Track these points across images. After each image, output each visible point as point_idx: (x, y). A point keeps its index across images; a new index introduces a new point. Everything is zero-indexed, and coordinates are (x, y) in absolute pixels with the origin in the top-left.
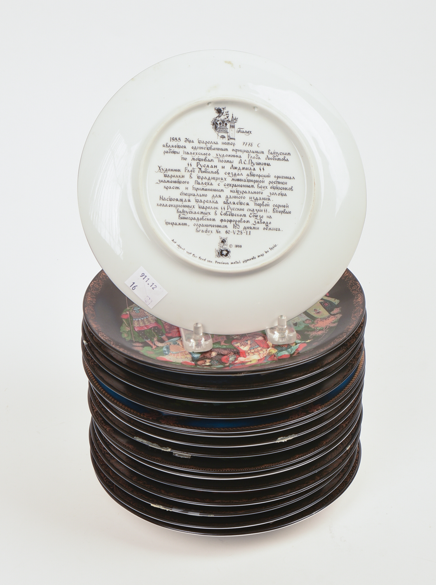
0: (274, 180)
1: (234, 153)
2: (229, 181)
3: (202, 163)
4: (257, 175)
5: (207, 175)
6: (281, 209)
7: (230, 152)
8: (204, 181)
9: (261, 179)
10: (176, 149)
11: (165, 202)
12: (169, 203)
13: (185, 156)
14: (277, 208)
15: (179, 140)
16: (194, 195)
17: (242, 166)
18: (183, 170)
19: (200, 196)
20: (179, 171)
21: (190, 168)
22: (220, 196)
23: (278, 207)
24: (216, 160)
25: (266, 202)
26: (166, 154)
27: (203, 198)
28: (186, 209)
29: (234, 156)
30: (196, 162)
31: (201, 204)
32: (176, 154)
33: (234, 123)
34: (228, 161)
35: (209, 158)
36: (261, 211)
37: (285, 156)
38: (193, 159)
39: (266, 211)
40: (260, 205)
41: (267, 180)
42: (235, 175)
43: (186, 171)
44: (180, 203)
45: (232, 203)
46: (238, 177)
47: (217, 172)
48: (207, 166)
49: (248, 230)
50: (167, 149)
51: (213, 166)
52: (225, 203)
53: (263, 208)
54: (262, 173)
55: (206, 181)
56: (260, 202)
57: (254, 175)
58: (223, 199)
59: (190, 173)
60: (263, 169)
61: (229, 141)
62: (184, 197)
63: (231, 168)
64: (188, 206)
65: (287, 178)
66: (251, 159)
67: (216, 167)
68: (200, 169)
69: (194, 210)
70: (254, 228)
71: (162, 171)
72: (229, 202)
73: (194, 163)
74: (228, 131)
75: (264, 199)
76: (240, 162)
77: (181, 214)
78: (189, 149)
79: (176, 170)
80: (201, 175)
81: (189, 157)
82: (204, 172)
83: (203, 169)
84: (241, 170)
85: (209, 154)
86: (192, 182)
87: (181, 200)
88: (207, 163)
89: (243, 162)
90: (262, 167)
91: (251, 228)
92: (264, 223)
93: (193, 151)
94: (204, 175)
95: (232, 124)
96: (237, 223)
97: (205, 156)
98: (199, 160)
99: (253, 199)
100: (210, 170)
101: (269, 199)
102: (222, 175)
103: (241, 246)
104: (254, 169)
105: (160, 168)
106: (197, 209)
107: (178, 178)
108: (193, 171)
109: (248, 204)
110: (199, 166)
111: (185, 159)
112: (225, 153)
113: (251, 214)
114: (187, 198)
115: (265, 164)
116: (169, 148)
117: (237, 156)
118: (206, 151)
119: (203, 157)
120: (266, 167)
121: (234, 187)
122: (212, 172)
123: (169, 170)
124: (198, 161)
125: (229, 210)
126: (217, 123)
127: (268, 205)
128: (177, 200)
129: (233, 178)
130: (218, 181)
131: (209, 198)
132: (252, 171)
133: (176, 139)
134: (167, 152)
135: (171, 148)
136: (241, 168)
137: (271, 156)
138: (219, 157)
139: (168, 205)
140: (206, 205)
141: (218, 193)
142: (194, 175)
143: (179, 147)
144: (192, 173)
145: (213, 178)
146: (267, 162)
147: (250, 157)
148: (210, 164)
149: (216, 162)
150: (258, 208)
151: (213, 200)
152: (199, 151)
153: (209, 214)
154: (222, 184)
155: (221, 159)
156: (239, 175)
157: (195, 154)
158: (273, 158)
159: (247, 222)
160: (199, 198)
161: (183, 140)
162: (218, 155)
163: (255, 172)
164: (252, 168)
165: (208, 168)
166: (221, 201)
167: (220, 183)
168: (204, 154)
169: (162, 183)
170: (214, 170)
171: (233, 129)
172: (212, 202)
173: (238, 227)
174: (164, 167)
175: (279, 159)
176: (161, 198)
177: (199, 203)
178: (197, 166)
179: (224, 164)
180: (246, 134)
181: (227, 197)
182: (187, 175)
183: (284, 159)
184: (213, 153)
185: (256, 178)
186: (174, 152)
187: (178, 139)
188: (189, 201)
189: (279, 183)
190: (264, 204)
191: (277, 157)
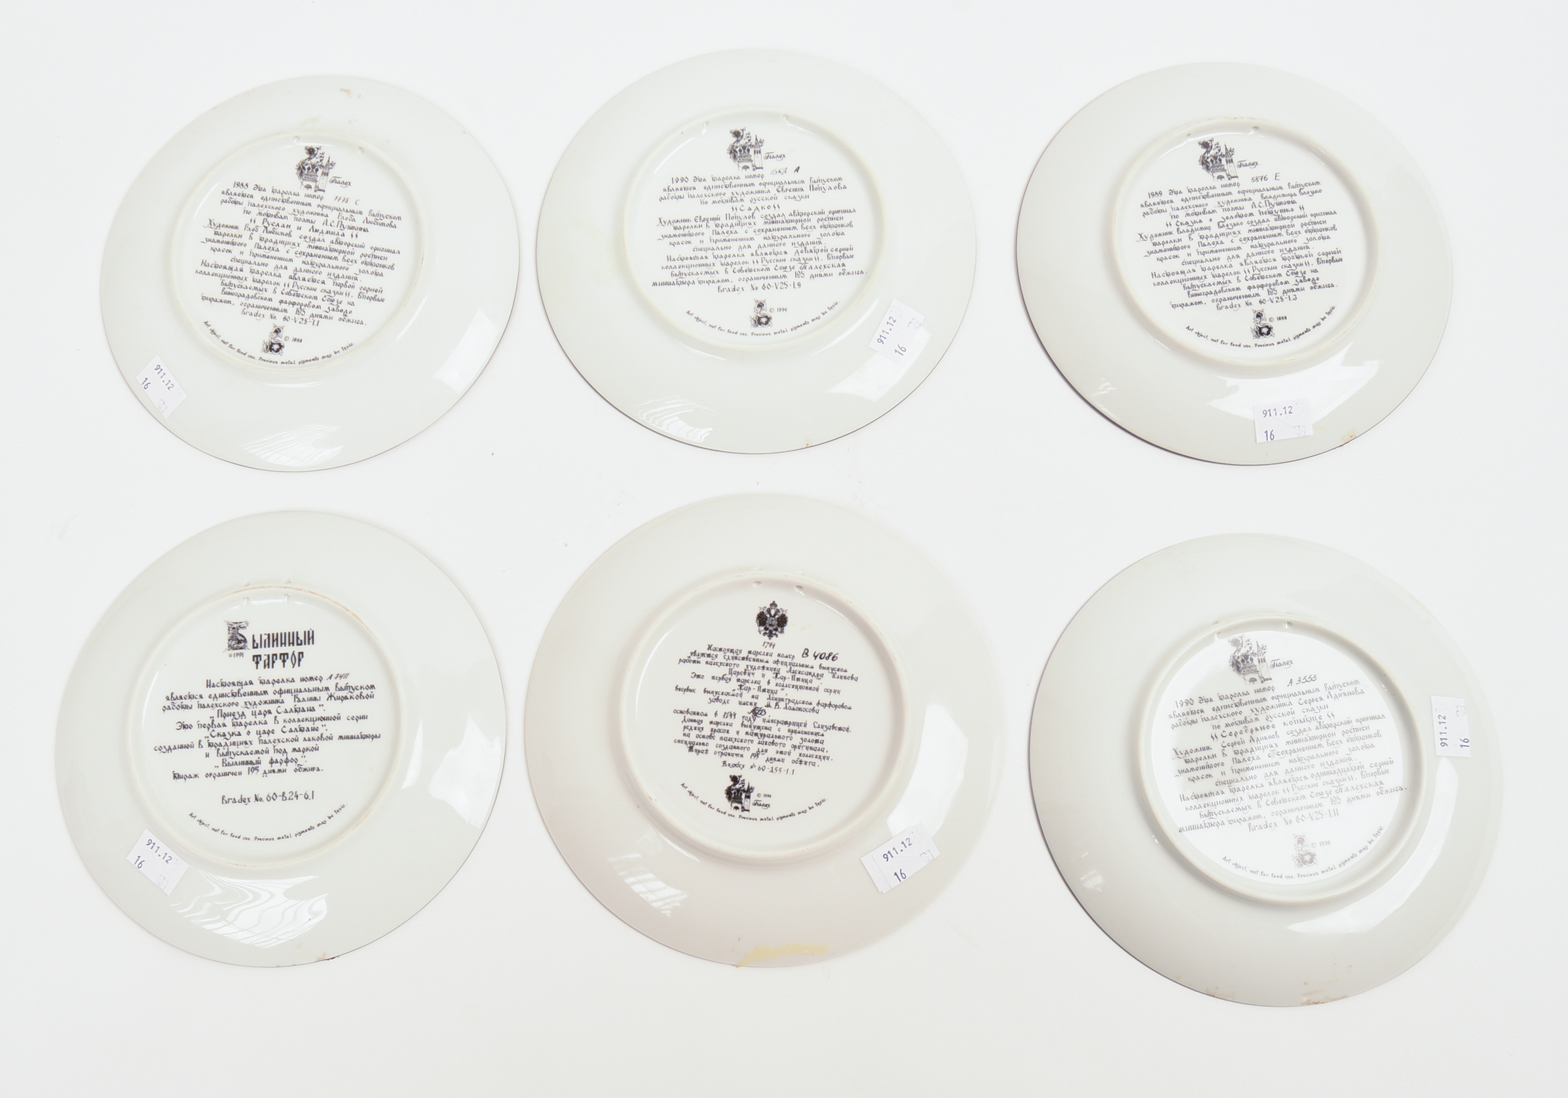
0: (370, 252)
1: (319, 210)
2: (304, 247)
3: (271, 220)
4: (345, 244)
5: (274, 237)
6: (371, 294)
7: (314, 209)
8: (268, 245)
9: (350, 249)
10: (239, 199)
11: (207, 269)
12: (212, 270)
13: (249, 208)
14: (365, 292)
15: (246, 187)
16: (250, 263)
17: (325, 228)
18: (242, 227)
19: (259, 265)
20: (236, 228)
21: (252, 226)
22: (286, 268)
23: (367, 291)
24: (291, 218)
25: (350, 282)
26: (223, 203)
27: (261, 269)
28: (235, 281)
29: (318, 214)
30: (263, 217)
31: (257, 277)
32: (238, 205)
33: (329, 169)
34: (308, 221)
35: (282, 213)
36: (342, 294)
37: (393, 220)
38: (260, 214)
39: (348, 294)
40: (340, 285)
41: (358, 251)
42: (314, 240)
43: (247, 229)
44: (228, 272)
45: (301, 279)
46: (317, 244)
47: (289, 235)
48: (276, 224)
49: (316, 319)
50: (226, 197)
51: (286, 226)
52: (291, 278)
53: (344, 290)
54: (354, 241)
55: (271, 245)
56: (342, 281)
57: (340, 243)
58: (290, 272)
59: (252, 232)
60: (357, 236)
61: (315, 193)
62: (235, 265)
63: (310, 231)
64: (239, 278)
65: (389, 251)
66: (342, 220)
67: (289, 226)
68: (266, 228)
69: (244, 284)
70: (326, 317)
71: (213, 226)
72: (297, 277)
73: (260, 219)
74: (318, 180)
75: (349, 278)
76: (326, 223)
77: (226, 287)
78: (257, 200)
79: (232, 227)
80: (266, 236)
81: (255, 211)
82: (270, 232)
83: (270, 228)
84: (324, 235)
85: (284, 209)
86: (251, 245)
87: (231, 269)
88: (277, 221)
89: (329, 224)
90: (355, 232)
91: (321, 317)
92: (342, 311)
93: (261, 202)
94: (270, 236)
95: (325, 171)
96: (303, 307)
97: (278, 210)
98: (268, 216)
99: (332, 277)
100: (280, 230)
101: (356, 279)
102: (295, 238)
103: (301, 340)
104: (343, 235)
105: (211, 221)
106: (250, 283)
107: (233, 238)
108: (256, 229)
109: (323, 283)
110: (266, 224)
111: (248, 213)
112: (306, 209)
113: (325, 297)
114: (239, 265)
115: (361, 229)
116: (230, 196)
117: (322, 215)
118: (280, 204)
119: (274, 212)
120: (361, 233)
121: (308, 257)
122: (282, 234)
123: (223, 226)
124: (266, 217)
125: (295, 288)
126: (304, 168)
127: (353, 287)
128: (225, 268)
129: (310, 244)
130: (288, 247)
131: (270, 269)
132: (340, 237)
133: (242, 185)
134: (226, 202)
135: (232, 197)
136: (325, 232)
137: (371, 219)
138: (296, 213)
139: (211, 274)
140: (264, 278)
141: (284, 263)
142: (256, 236)
143: (243, 195)
144: (254, 232)
145: (282, 242)
146: (365, 226)
147: (340, 217)
148: (281, 222)
149: (290, 220)
150: (337, 289)
151: (276, 272)
152: (270, 203)
153: (266, 291)
154: (292, 251)
155: (299, 217)
156: (319, 240)
157: (264, 206)
158: (374, 221)
159: (318, 307)
160: (256, 268)
161: (251, 186)
162: (296, 211)
163: (343, 239)
164: (341, 233)
165: (277, 228)
166: (285, 274)
167: (290, 249)
168: (277, 208)
169: (209, 243)
170: (286, 230)
171: (326, 177)
172: (273, 274)
173: (303, 313)
174: (217, 222)
175: (383, 224)
176: (204, 263)
177: (254, 274)
178: (263, 223)
179: (300, 224)
180: (342, 185)
181: (296, 270)
182: (246, 234)
183: (390, 225)
184: (289, 208)
185: (343, 248)
186: (235, 203)
187: (244, 185)
188: (241, 270)
189: (376, 257)
190: (348, 284)
191: (380, 221)
